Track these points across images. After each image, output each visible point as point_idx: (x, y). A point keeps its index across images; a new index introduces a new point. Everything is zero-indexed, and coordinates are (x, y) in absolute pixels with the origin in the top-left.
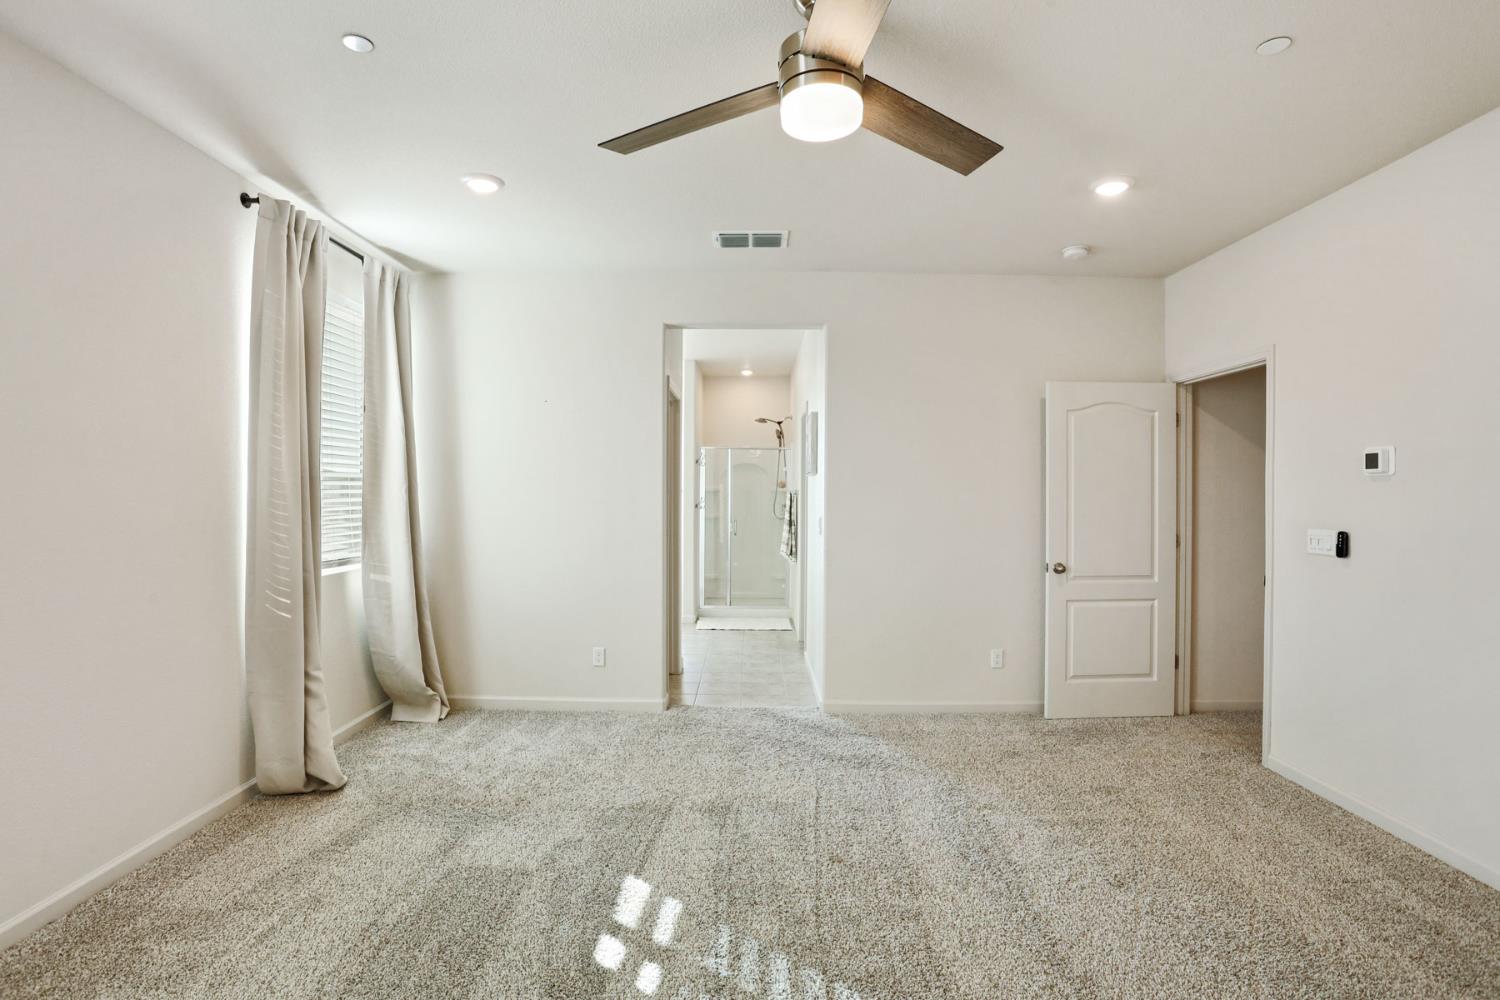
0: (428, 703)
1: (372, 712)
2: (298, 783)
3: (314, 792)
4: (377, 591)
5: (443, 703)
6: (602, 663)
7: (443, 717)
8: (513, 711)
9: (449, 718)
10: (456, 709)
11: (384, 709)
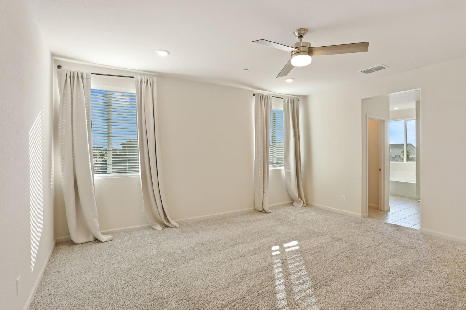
0: (300, 202)
1: (289, 202)
2: (261, 210)
3: (264, 212)
4: (288, 174)
5: (304, 203)
6: (344, 200)
7: (303, 206)
8: (319, 209)
9: (304, 207)
10: (307, 205)
11: (292, 202)
